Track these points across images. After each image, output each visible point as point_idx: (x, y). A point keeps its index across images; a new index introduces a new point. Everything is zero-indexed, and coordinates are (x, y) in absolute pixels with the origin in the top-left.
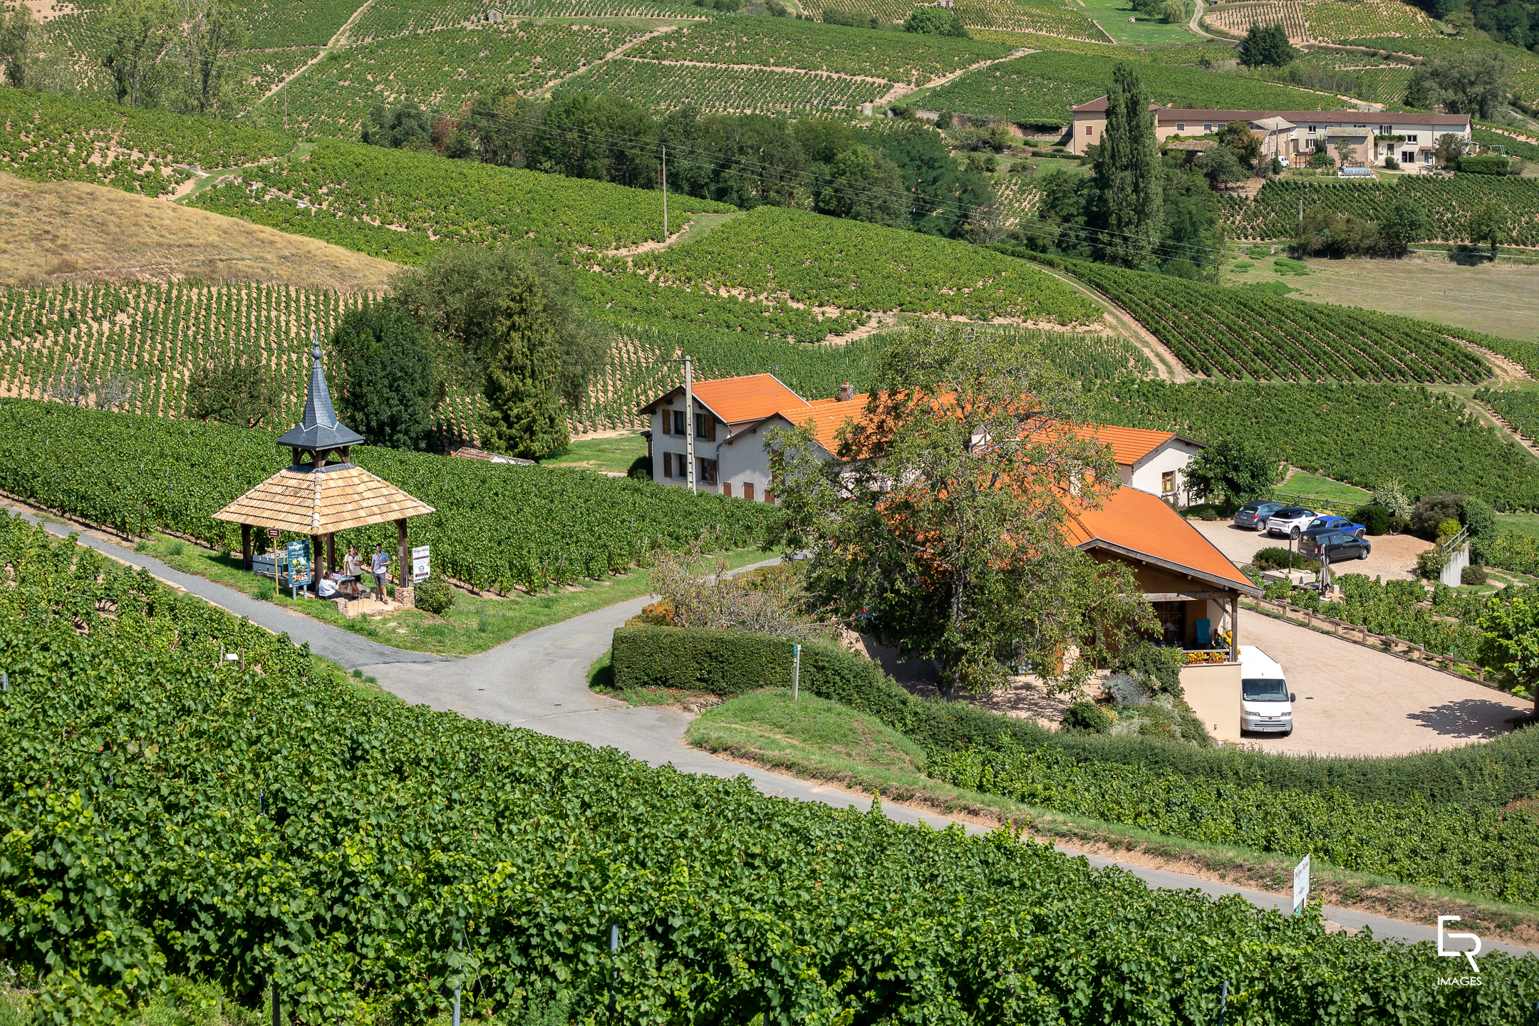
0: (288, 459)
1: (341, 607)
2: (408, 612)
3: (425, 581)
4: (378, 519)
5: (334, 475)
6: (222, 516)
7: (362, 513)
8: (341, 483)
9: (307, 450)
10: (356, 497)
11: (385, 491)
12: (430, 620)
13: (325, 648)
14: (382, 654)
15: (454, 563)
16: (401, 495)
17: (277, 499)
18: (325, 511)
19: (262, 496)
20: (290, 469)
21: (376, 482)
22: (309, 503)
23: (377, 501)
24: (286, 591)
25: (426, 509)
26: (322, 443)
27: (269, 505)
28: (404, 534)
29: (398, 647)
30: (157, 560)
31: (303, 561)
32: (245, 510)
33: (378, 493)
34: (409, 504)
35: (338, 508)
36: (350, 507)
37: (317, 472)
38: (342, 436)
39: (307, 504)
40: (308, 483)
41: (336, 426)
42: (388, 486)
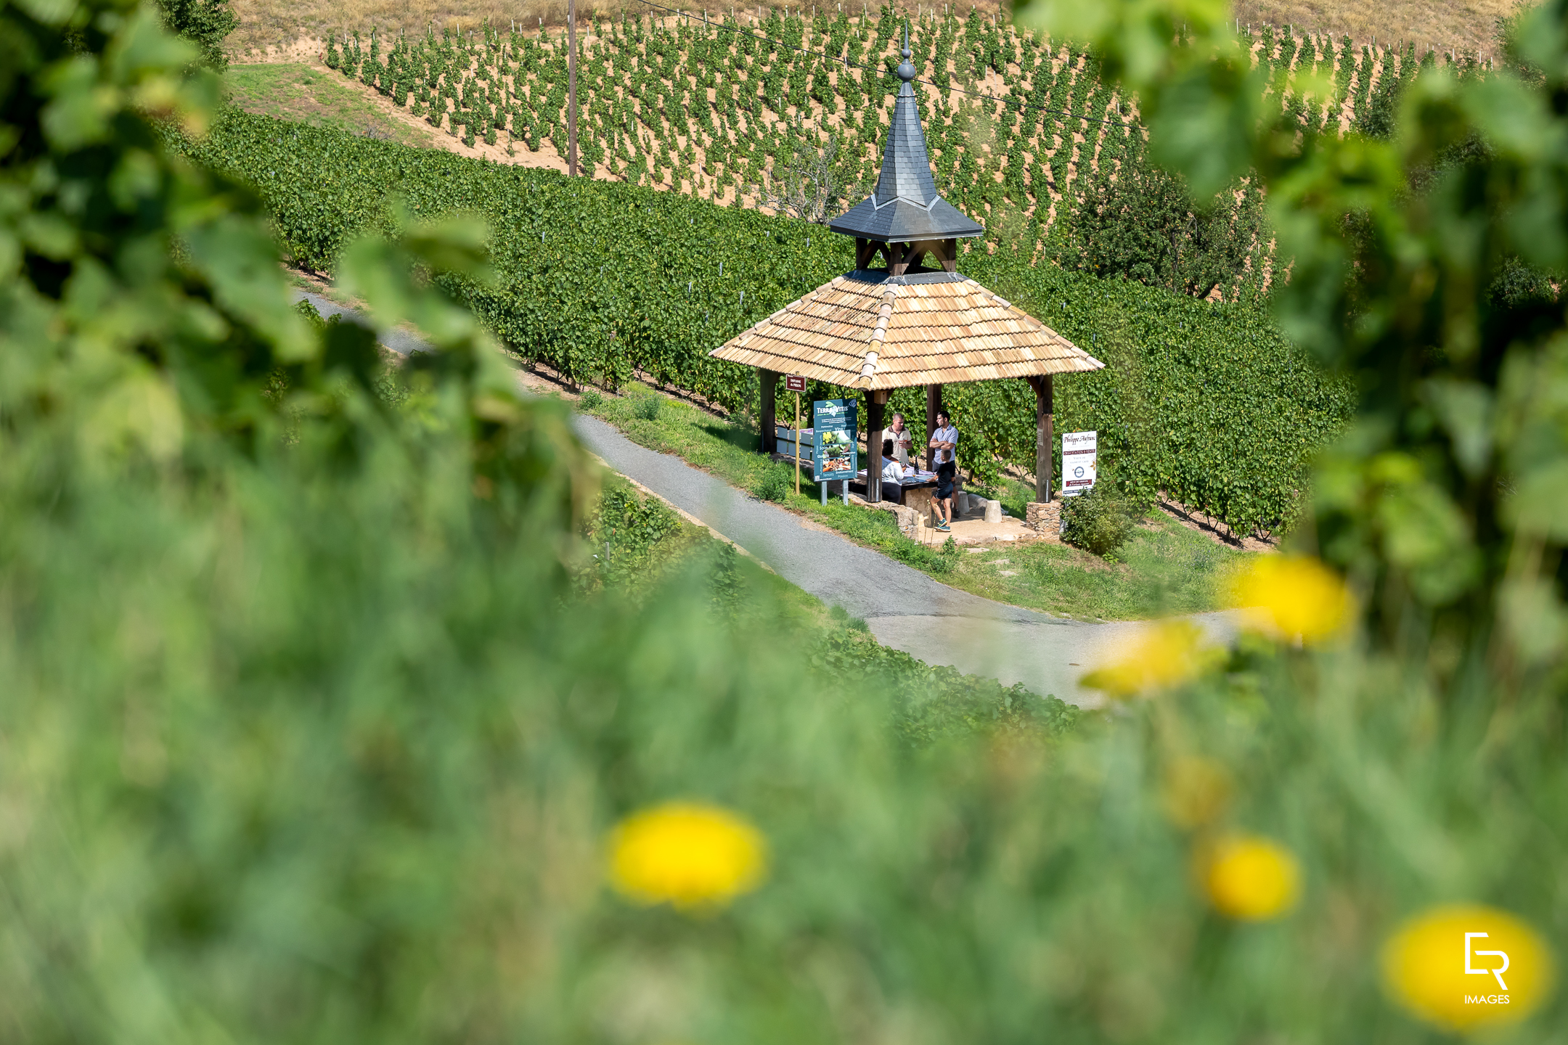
0: (850, 262)
1: (903, 523)
4: (991, 373)
5: (920, 290)
6: (731, 352)
7: (961, 360)
8: (931, 304)
9: (879, 243)
10: (957, 332)
11: (1014, 326)
16: (1044, 334)
17: (817, 328)
18: (891, 350)
20: (849, 276)
21: (1000, 309)
22: (866, 334)
23: (996, 342)
24: (813, 491)
25: (1085, 362)
26: (903, 229)
27: (802, 337)
28: (1047, 407)
30: (611, 426)
31: (843, 436)
32: (764, 344)
33: (1000, 327)
34: (1056, 351)
35: (916, 348)
36: (940, 348)
37: (890, 282)
38: (942, 222)
39: (862, 337)
40: (873, 300)
41: (933, 203)
42: (1021, 318)
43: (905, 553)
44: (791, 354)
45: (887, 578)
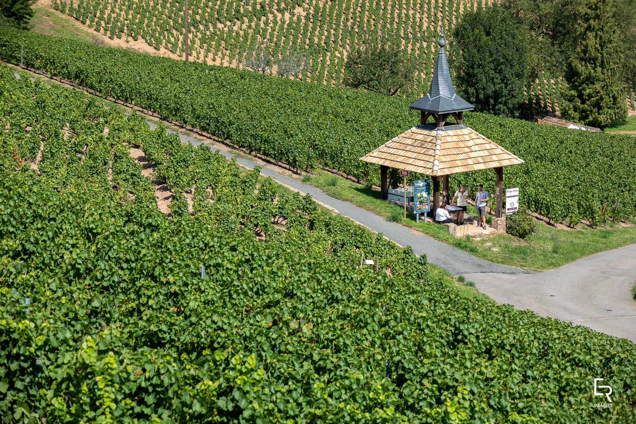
0: (417, 120)
1: (451, 230)
2: (500, 236)
3: (514, 213)
4: (482, 167)
5: (450, 132)
6: (367, 159)
7: (470, 162)
8: (455, 139)
9: (432, 113)
10: (467, 150)
11: (488, 146)
12: (516, 243)
13: (438, 259)
14: (479, 266)
15: (537, 202)
16: (499, 150)
17: (408, 149)
18: (443, 159)
19: (397, 145)
20: (418, 127)
21: (481, 139)
22: (431, 152)
23: (482, 153)
24: (411, 216)
25: (517, 161)
26: (442, 109)
27: (401, 153)
28: (501, 179)
29: (492, 261)
30: (318, 189)
31: (425, 195)
32: (384, 156)
33: (483, 147)
34: (505, 156)
35: (452, 157)
36: (461, 157)
37: (438, 130)
38: (458, 104)
39: (430, 153)
40: (431, 138)
41: (454, 97)
42: (490, 143)
43: (459, 244)
44: (398, 160)
45: (455, 256)
